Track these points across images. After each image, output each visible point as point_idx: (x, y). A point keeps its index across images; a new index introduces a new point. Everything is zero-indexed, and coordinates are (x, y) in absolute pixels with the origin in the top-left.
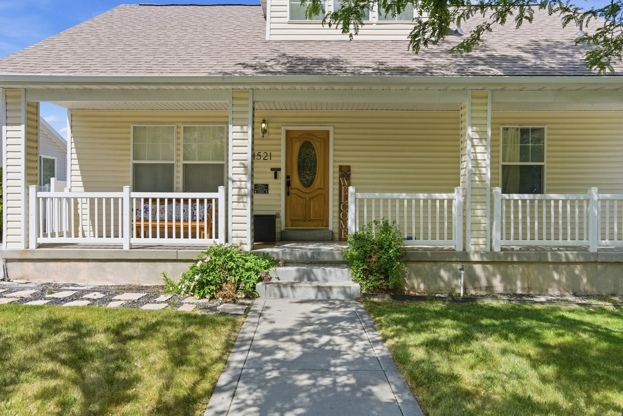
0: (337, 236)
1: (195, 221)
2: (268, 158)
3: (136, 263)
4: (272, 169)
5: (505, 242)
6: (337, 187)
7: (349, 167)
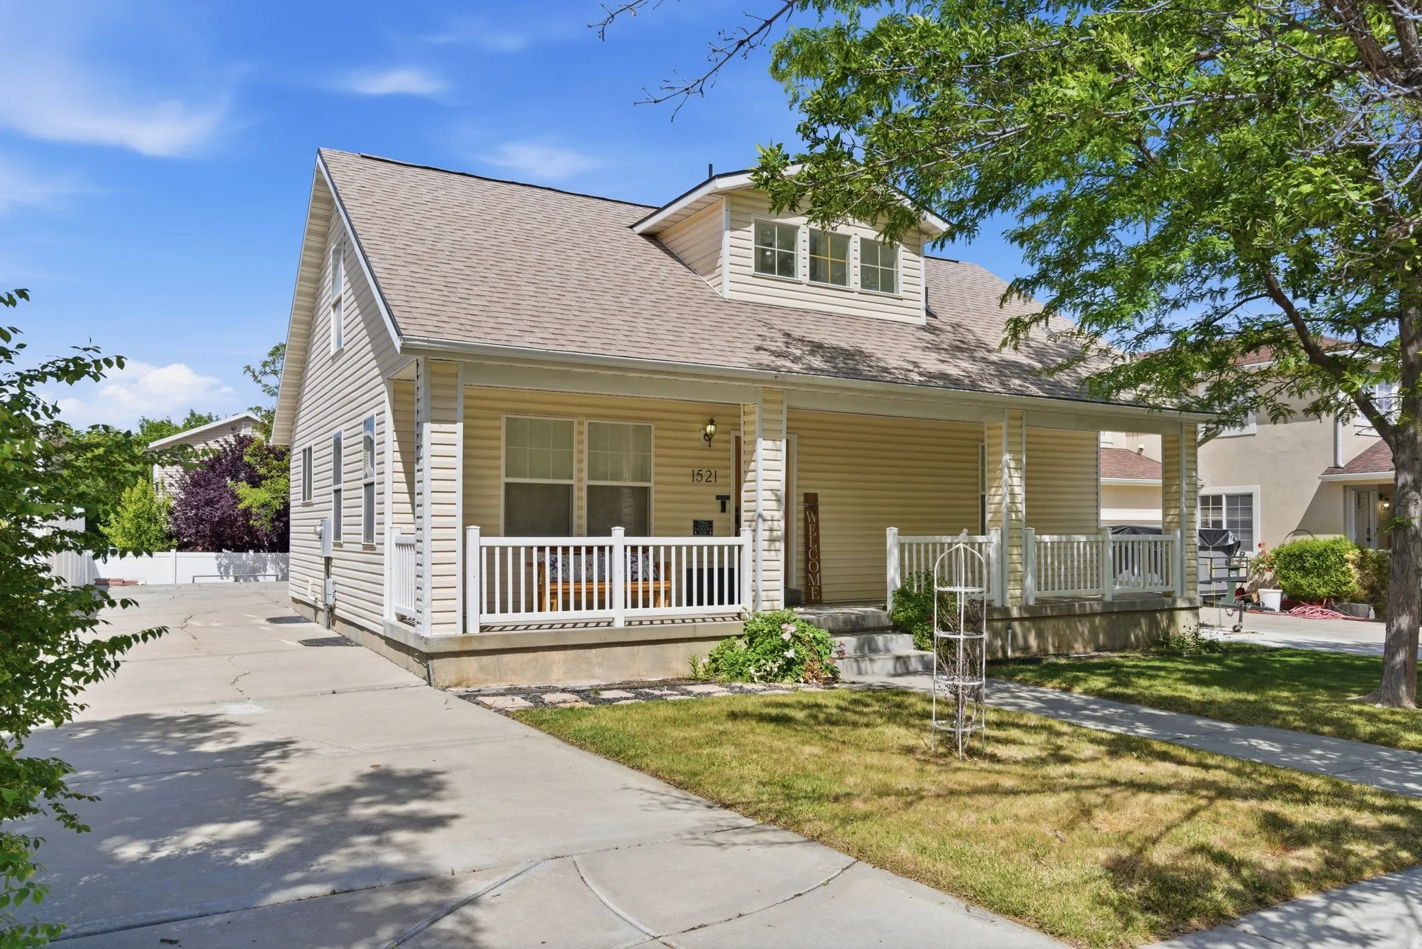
0: (803, 598)
1: (637, 580)
2: (712, 479)
3: (636, 648)
4: (718, 497)
5: (1038, 594)
6: (802, 524)
7: (815, 495)
